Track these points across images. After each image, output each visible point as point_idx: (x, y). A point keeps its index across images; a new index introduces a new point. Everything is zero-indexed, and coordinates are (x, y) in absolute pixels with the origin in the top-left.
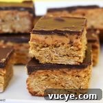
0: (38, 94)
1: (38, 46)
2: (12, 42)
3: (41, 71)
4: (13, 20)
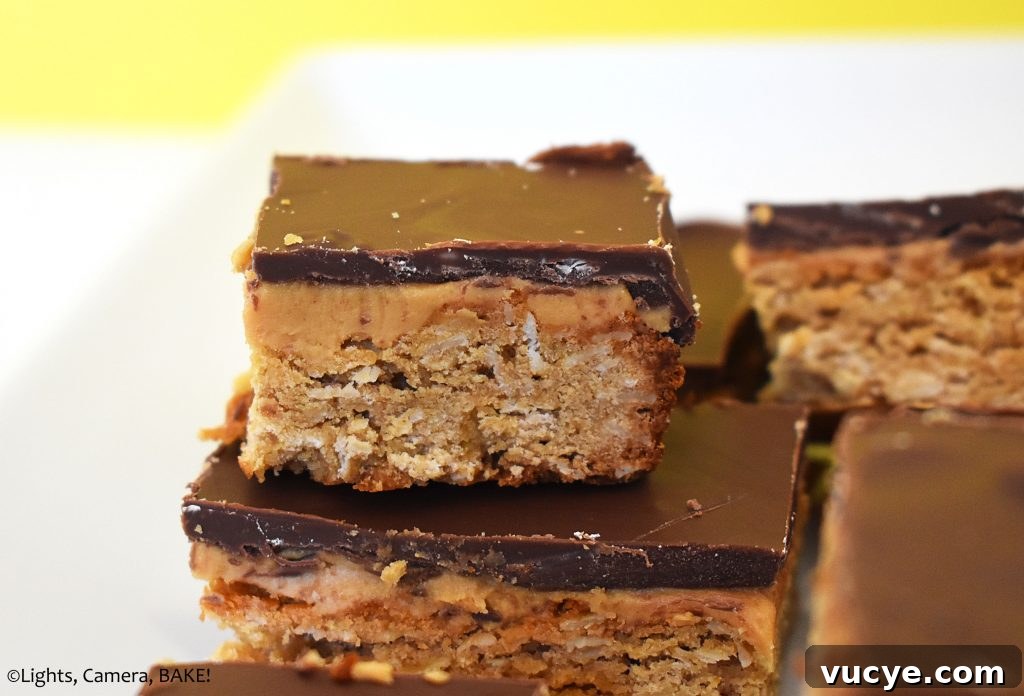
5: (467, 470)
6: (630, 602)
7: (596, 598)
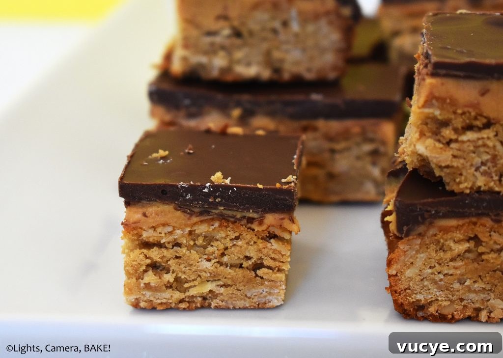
0: (432, 310)
1: (445, 124)
2: (271, 114)
3: (453, 222)
4: (275, 31)
5: (266, 74)
6: (335, 126)
7: (321, 123)
